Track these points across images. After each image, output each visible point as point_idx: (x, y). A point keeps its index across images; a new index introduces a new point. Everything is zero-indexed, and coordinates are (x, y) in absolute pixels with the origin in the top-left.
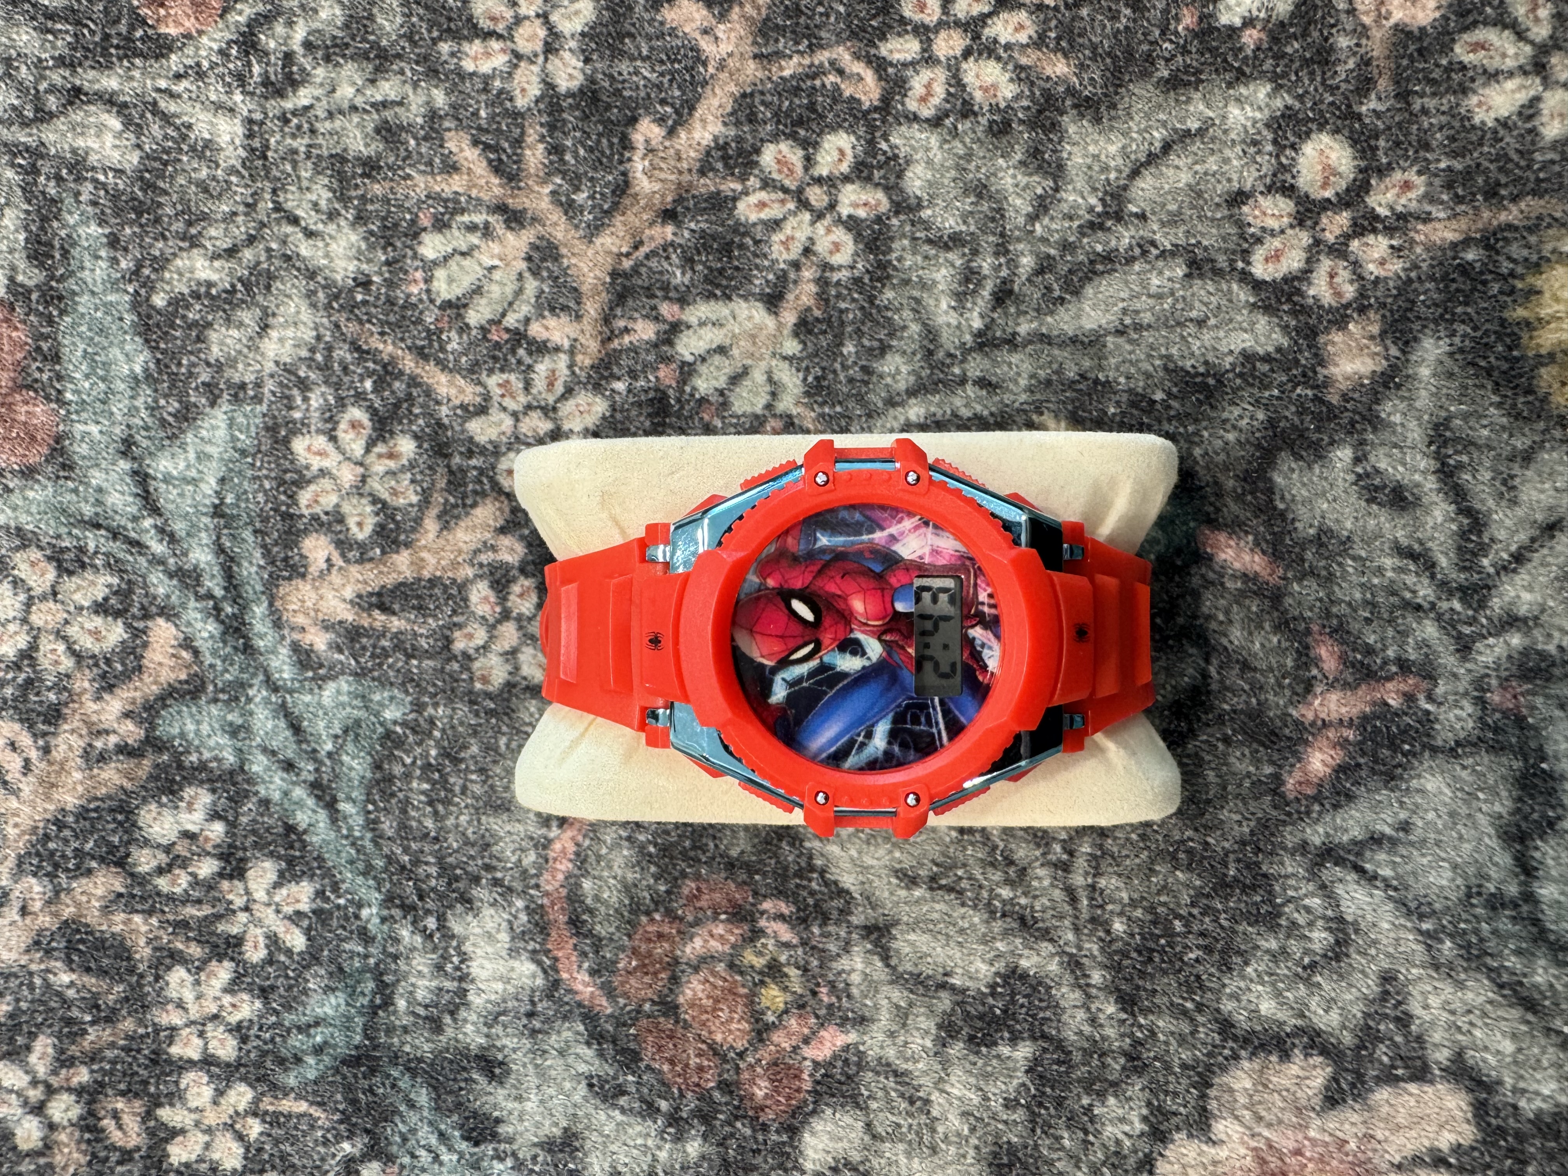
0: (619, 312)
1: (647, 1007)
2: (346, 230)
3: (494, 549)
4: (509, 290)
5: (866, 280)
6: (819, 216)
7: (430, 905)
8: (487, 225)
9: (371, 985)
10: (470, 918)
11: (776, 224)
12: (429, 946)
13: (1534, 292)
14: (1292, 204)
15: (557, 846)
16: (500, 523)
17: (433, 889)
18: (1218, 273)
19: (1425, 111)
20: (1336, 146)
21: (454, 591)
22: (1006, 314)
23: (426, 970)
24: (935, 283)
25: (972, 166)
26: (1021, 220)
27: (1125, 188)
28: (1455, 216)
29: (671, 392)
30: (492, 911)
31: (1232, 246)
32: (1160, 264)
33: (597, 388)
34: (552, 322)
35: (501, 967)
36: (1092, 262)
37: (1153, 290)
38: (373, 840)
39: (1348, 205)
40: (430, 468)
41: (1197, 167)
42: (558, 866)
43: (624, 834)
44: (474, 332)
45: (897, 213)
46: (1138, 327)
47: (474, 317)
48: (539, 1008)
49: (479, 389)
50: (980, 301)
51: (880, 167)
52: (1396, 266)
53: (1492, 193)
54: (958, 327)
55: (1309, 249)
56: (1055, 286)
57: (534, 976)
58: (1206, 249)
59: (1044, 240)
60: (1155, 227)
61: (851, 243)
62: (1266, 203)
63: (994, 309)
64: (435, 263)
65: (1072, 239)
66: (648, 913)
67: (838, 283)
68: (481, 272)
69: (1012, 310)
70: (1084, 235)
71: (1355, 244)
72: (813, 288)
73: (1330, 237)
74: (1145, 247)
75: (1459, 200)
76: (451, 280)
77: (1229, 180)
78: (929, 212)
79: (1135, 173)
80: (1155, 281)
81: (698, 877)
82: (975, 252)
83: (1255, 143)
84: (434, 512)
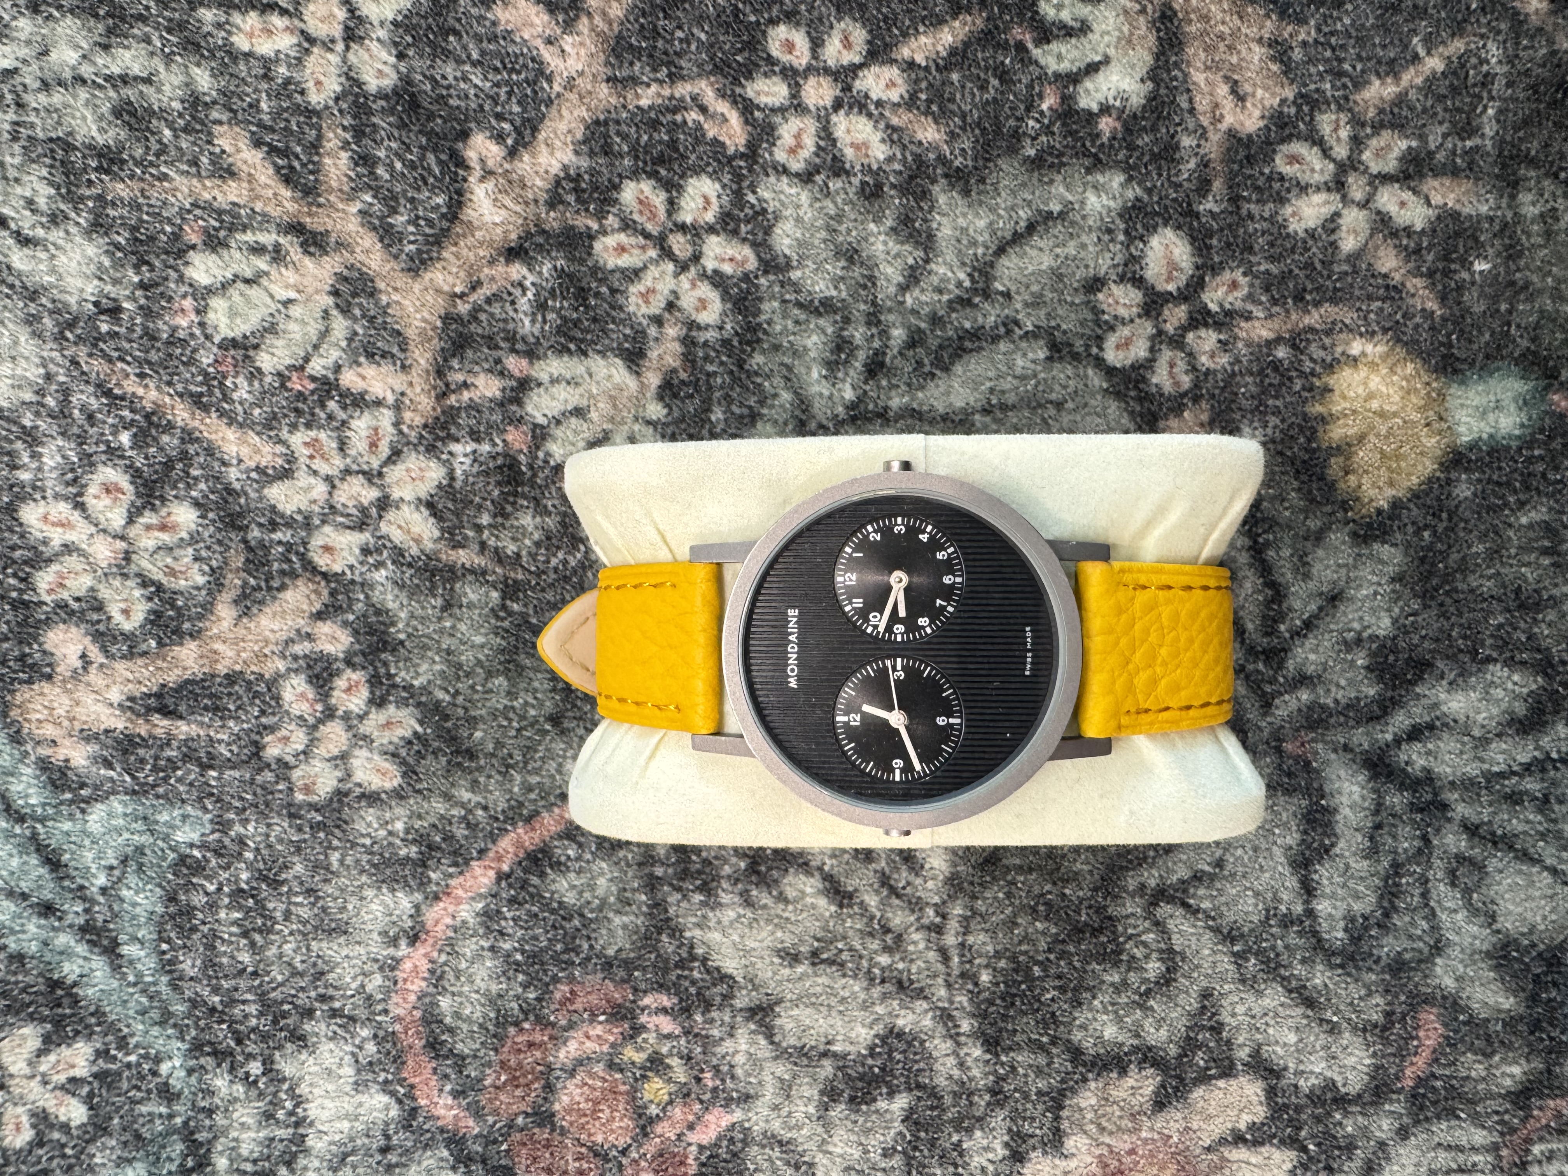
0: (455, 364)
1: (520, 1120)
2: (78, 239)
3: (309, 637)
4: (313, 329)
5: (735, 343)
6: (683, 267)
7: (252, 1048)
8: (277, 248)
9: (177, 1148)
10: (304, 1056)
11: (635, 274)
12: (253, 1093)
13: (1327, 390)
14: (1140, 295)
15: (407, 965)
16: (318, 606)
17: (254, 1030)
18: (1076, 357)
19: (1251, 216)
20: (1179, 242)
21: (262, 688)
22: (879, 387)
23: (250, 1121)
24: (806, 349)
25: (843, 228)
26: (892, 290)
27: (992, 265)
28: (1271, 316)
29: (522, 458)
30: (332, 1045)
31: (1088, 332)
32: (1024, 344)
33: (431, 450)
34: (370, 370)
35: (347, 1105)
36: (960, 338)
37: (1018, 371)
38: (170, 984)
39: (1186, 299)
40: (220, 542)
41: (1058, 250)
42: (409, 986)
43: (486, 944)
44: (268, 379)
45: (766, 272)
46: (1004, 407)
47: (266, 361)
48: (395, 1141)
49: (279, 449)
50: (852, 372)
51: (748, 222)
52: (1224, 360)
53: (1299, 298)
54: (830, 397)
55: (1152, 338)
56: (926, 361)
57: (387, 1109)
58: (1065, 332)
59: (914, 312)
60: (1019, 306)
61: (718, 301)
62: (1118, 291)
63: (866, 382)
64: (210, 291)
65: (941, 313)
66: (516, 1024)
67: (706, 344)
68: (273, 307)
69: (884, 383)
70: (954, 310)
71: (1190, 336)
72: (677, 348)
73: (1169, 328)
74: (1010, 325)
75: (1274, 302)
76: (233, 313)
77: (1087, 267)
78: (799, 273)
79: (1001, 251)
80: (1020, 362)
81: (571, 979)
82: (847, 320)
83: (1109, 231)
84: (227, 596)
